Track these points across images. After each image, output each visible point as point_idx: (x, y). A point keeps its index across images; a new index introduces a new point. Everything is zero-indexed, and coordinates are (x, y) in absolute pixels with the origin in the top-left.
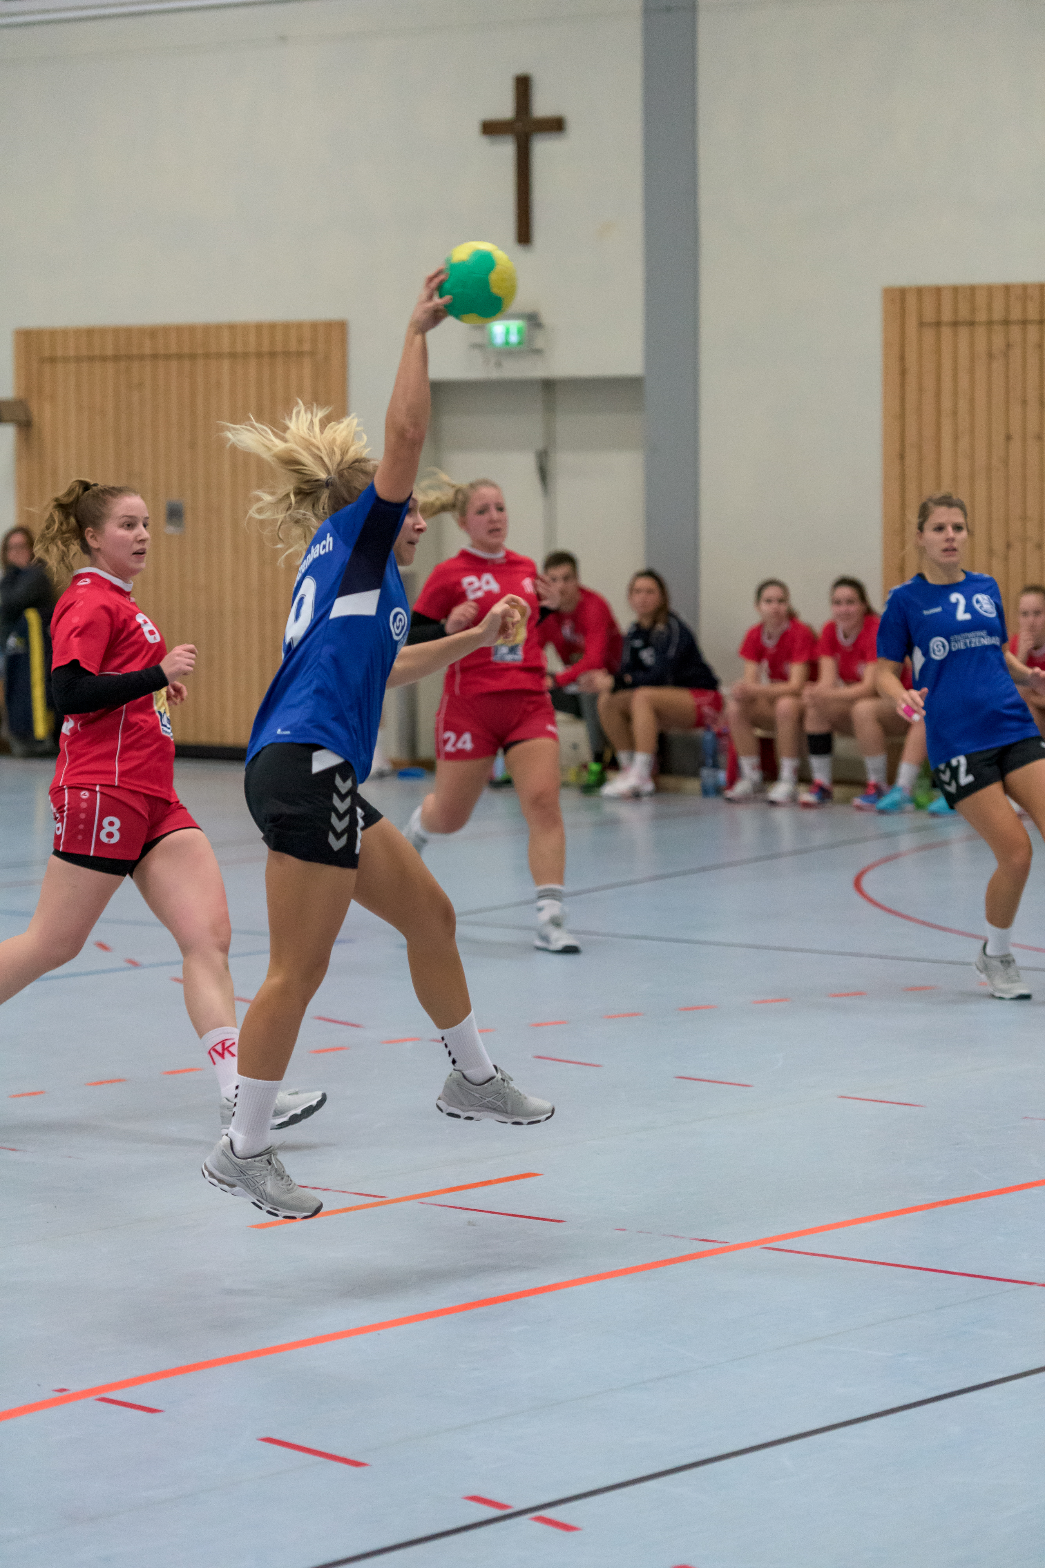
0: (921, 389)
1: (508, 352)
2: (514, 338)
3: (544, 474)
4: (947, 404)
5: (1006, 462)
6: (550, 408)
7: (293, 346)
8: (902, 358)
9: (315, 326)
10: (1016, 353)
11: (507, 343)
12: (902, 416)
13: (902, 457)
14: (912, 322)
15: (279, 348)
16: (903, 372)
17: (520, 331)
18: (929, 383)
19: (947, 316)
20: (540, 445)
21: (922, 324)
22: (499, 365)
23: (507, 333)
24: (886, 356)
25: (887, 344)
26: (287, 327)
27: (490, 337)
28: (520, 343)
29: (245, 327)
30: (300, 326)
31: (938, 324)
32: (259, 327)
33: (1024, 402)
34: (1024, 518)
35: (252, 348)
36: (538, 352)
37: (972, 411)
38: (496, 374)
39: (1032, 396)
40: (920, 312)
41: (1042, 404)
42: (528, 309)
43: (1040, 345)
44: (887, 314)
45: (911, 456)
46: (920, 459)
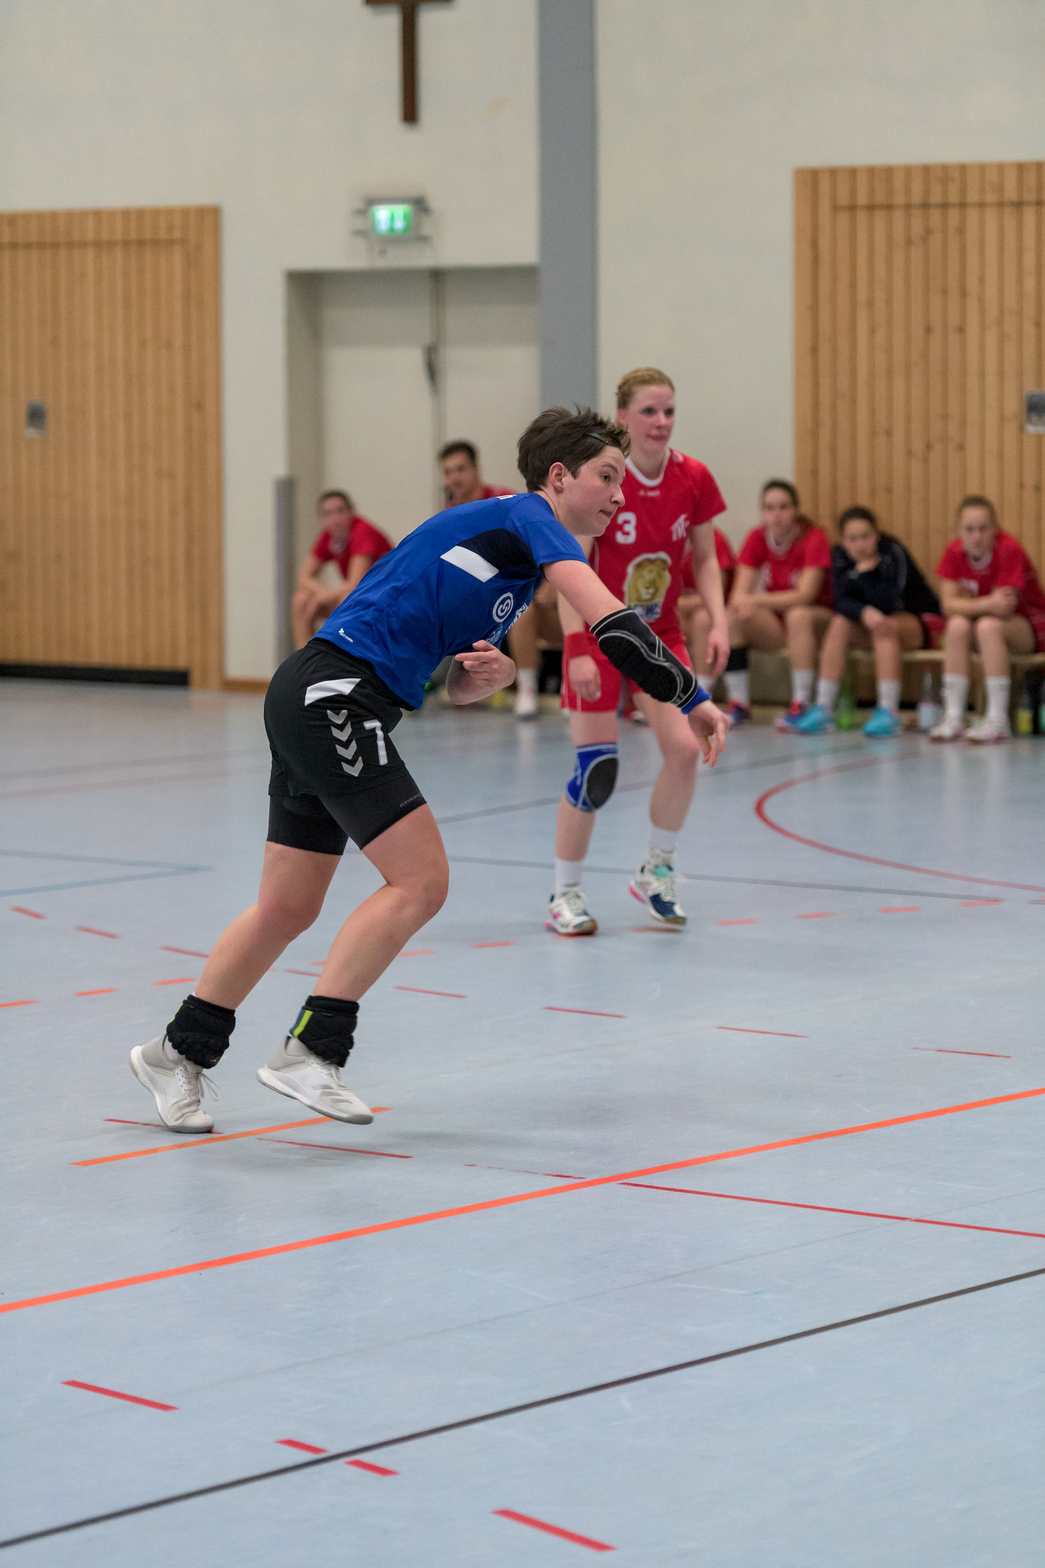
0: (835, 278)
1: (392, 239)
2: (399, 224)
3: (432, 371)
4: (862, 295)
5: (925, 356)
6: (438, 300)
7: (163, 235)
8: (815, 244)
9: (186, 212)
10: (936, 239)
11: (392, 230)
12: (814, 307)
13: (814, 351)
14: (825, 206)
15: (148, 235)
16: (816, 260)
17: (406, 217)
18: (844, 272)
19: (862, 199)
20: (427, 340)
21: (835, 208)
22: (383, 253)
23: (392, 219)
24: (798, 242)
25: (798, 230)
26: (156, 213)
27: (373, 224)
28: (407, 229)
29: (111, 214)
30: (169, 212)
31: (852, 208)
32: (126, 214)
33: (945, 291)
34: (945, 417)
35: (119, 236)
36: (424, 239)
37: (889, 302)
38: (381, 263)
39: (953, 285)
40: (834, 195)
41: (963, 293)
42: (415, 192)
43: (961, 231)
44: (798, 198)
45: (825, 349)
46: (834, 352)
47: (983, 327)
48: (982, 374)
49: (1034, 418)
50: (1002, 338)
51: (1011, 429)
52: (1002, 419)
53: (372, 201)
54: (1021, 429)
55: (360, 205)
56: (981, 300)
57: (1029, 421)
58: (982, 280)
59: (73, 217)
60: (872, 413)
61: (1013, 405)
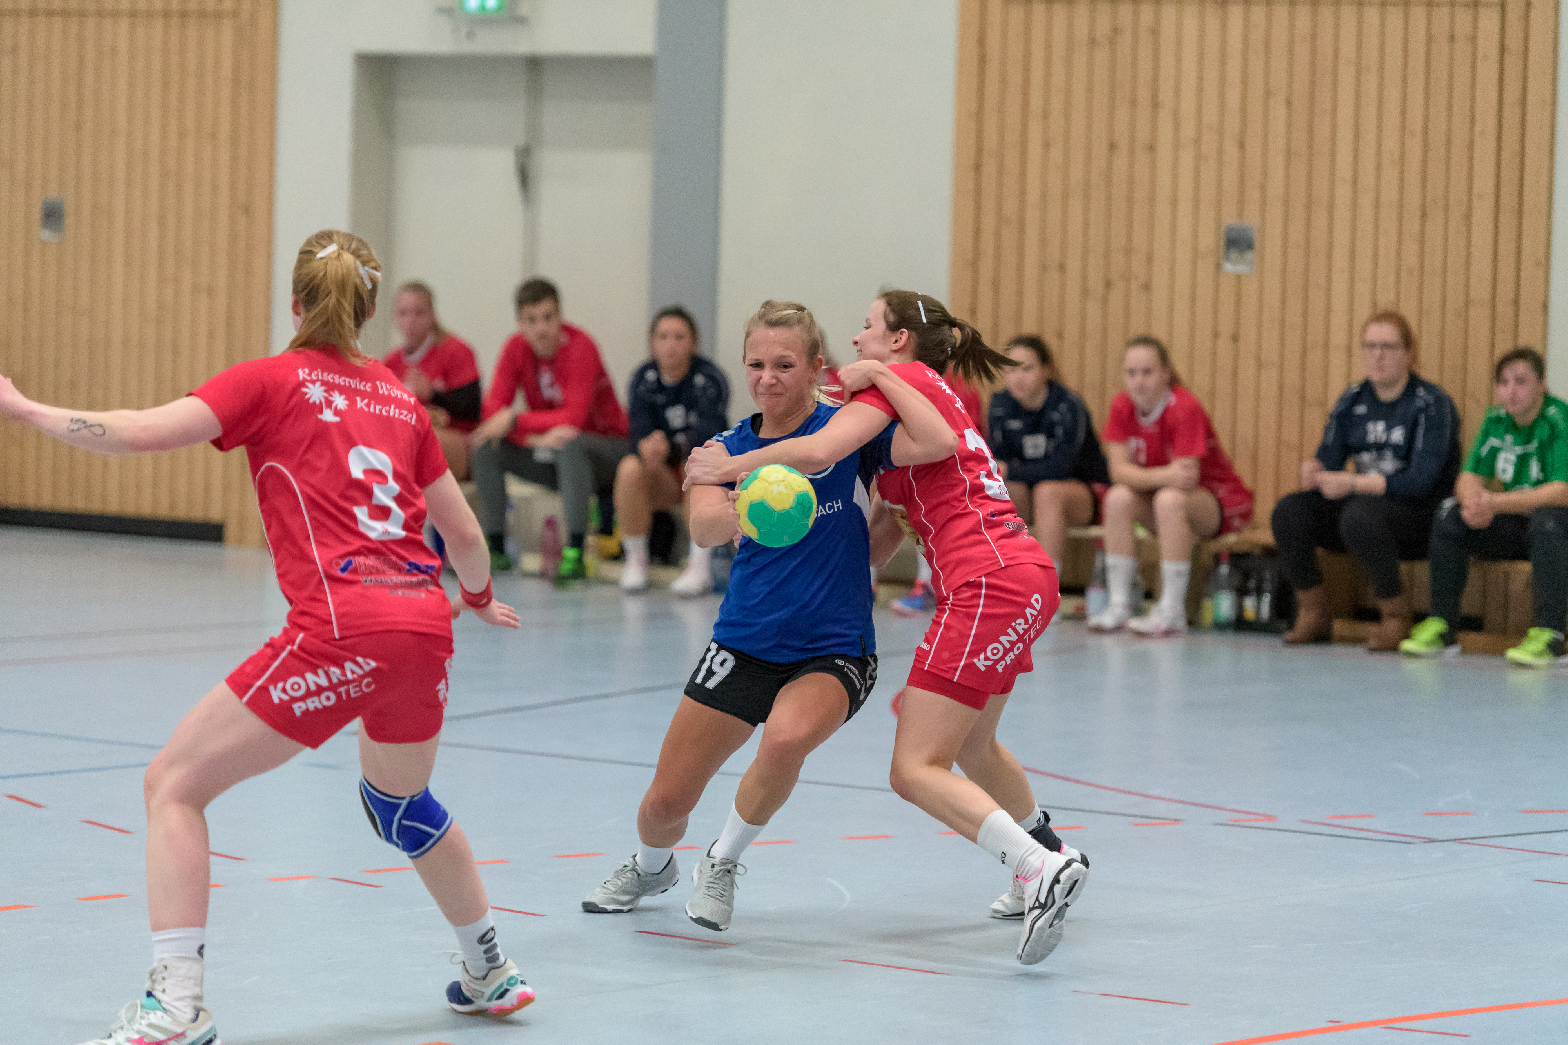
0: (1004, 82)
1: (483, 19)
2: (492, 3)
3: (525, 178)
4: (1036, 101)
5: (1108, 179)
6: (535, 92)
7: (211, 5)
8: (982, 42)
10: (1125, 41)
11: (483, 8)
12: (979, 117)
13: (978, 168)
15: (193, 6)
16: (983, 61)
18: (1015, 76)
20: (520, 139)
22: (471, 35)
24: (962, 39)
25: (963, 24)
27: (461, 1)
28: (499, 9)
33: (1133, 102)
34: (1129, 251)
35: (158, 5)
36: (521, 21)
37: (1067, 113)
38: (468, 48)
39: (1144, 95)
41: (1155, 105)
43: (1155, 32)
45: (989, 167)
46: (1001, 169)
47: (1177, 146)
48: (1174, 202)
49: (1234, 254)
50: (1199, 158)
51: (1206, 267)
52: (1196, 254)
54: (1218, 267)
56: (1176, 113)
57: (1227, 258)
58: (1177, 91)
60: (1043, 243)
61: (1209, 239)
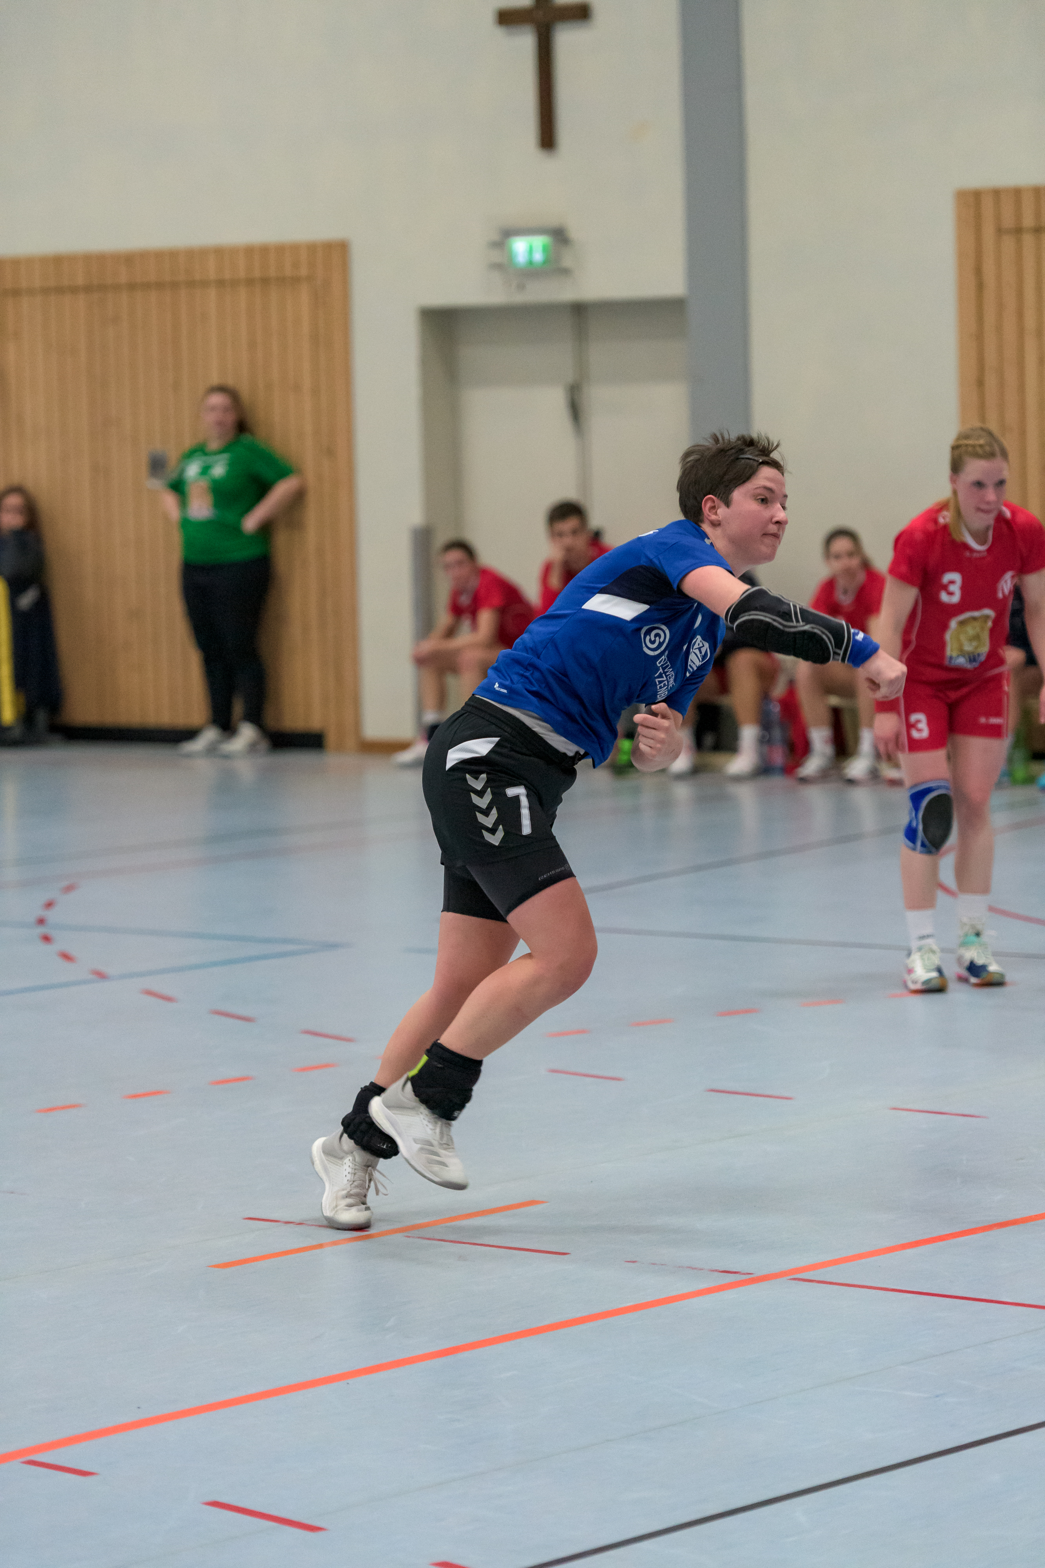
0: (1000, 306)
1: (531, 273)
2: (538, 257)
3: (576, 412)
4: (1030, 320)
6: (581, 335)
7: (288, 271)
8: (978, 271)
9: (312, 248)
11: (531, 262)
12: (979, 337)
13: (980, 383)
14: (989, 231)
15: (272, 272)
16: (980, 286)
17: (545, 249)
18: (1010, 297)
19: (1028, 221)
20: (570, 378)
21: (1000, 231)
22: (521, 287)
23: (531, 251)
24: (961, 267)
25: (961, 255)
26: (281, 249)
27: (510, 256)
28: (546, 261)
29: (233, 251)
30: (295, 248)
31: (1018, 231)
32: (250, 251)
35: (242, 274)
36: (565, 272)
38: (519, 298)
40: (998, 217)
42: (553, 222)
44: (960, 220)
45: (991, 381)
46: (1001, 384)
53: (508, 233)
55: (496, 237)
59: (195, 255)
